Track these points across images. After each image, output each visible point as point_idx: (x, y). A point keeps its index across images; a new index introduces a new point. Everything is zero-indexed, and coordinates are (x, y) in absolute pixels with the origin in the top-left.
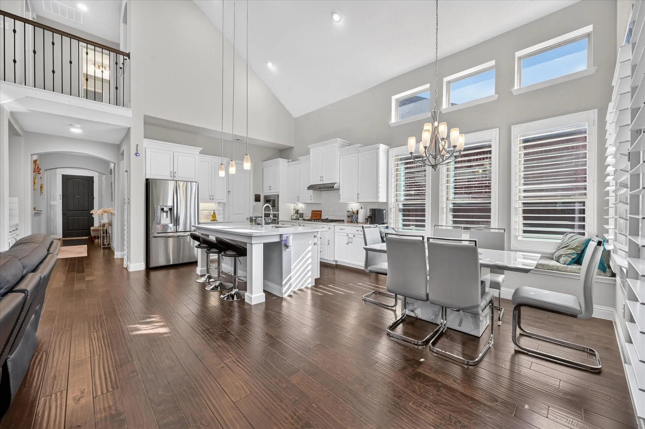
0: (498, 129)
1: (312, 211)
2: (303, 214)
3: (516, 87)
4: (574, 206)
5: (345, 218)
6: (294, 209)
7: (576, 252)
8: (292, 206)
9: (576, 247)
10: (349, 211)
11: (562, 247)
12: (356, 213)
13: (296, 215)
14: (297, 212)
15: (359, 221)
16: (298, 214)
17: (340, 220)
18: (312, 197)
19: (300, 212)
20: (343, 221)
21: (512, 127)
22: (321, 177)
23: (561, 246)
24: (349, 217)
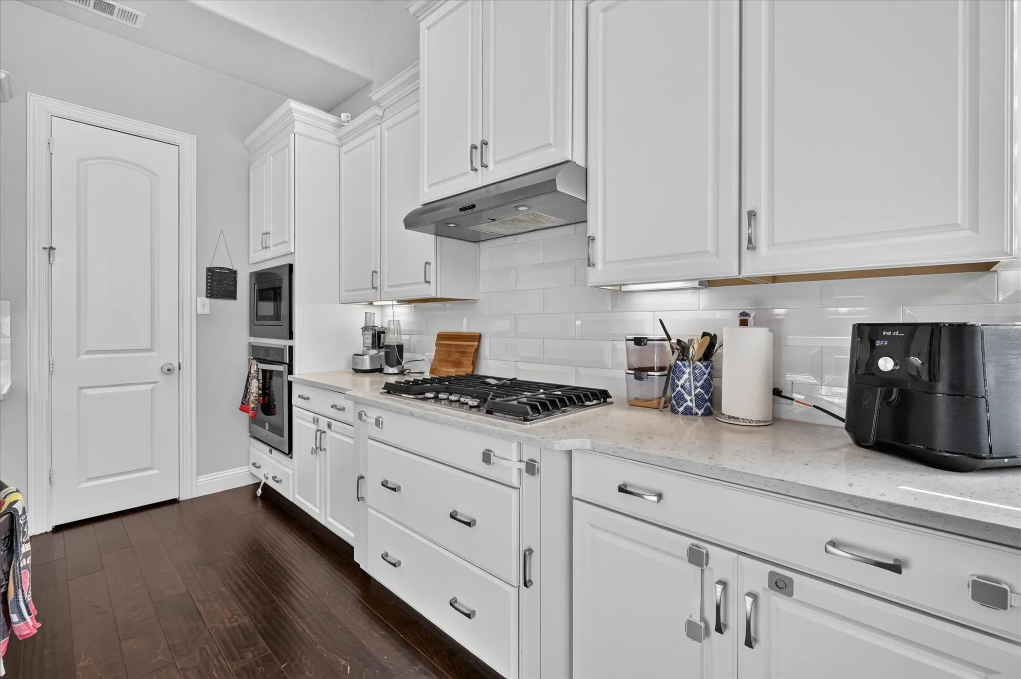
1: (441, 337)
2: (400, 348)
6: (365, 329)
8: (357, 316)
10: (639, 341)
13: (374, 352)
14: (377, 337)
15: (728, 406)
16: (380, 348)
18: (432, 268)
19: (390, 339)
22: (474, 147)
24: (640, 372)
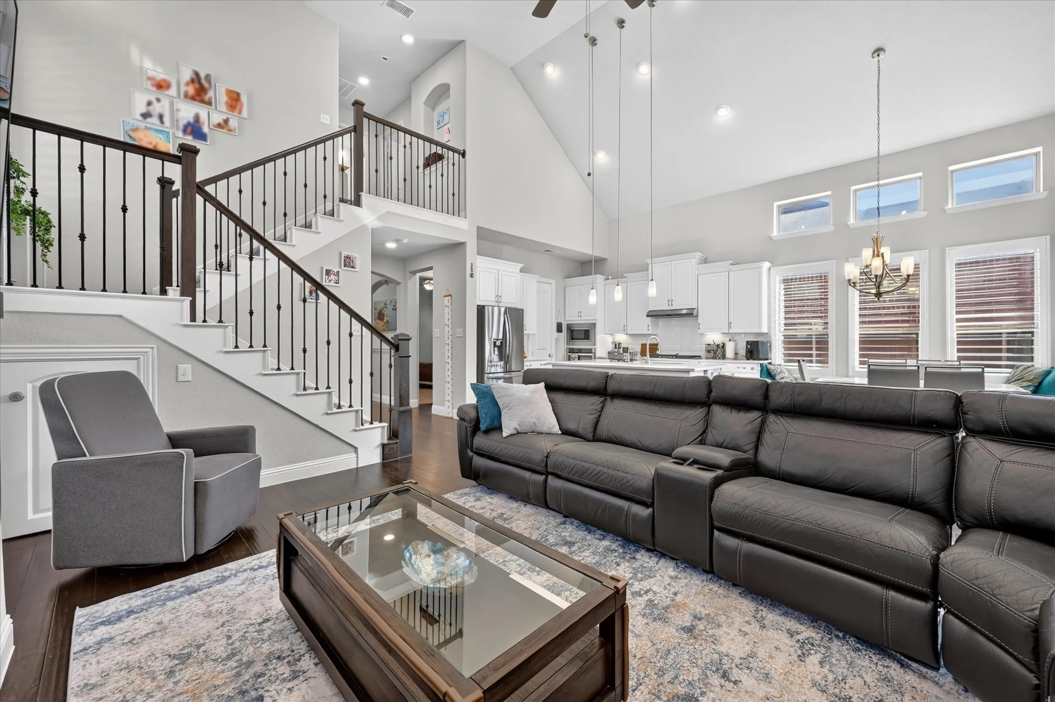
0: (927, 251)
1: (643, 345)
2: (627, 348)
3: (950, 206)
4: (1001, 337)
5: (703, 353)
6: (613, 342)
7: (1031, 384)
8: (611, 339)
9: (1034, 378)
10: (708, 345)
11: (1013, 380)
12: (720, 346)
13: (617, 350)
15: (727, 356)
16: (619, 348)
17: (696, 356)
18: (650, 327)
19: (623, 346)
20: (700, 356)
21: (947, 249)
22: (669, 300)
23: (1011, 379)
24: (709, 351)
